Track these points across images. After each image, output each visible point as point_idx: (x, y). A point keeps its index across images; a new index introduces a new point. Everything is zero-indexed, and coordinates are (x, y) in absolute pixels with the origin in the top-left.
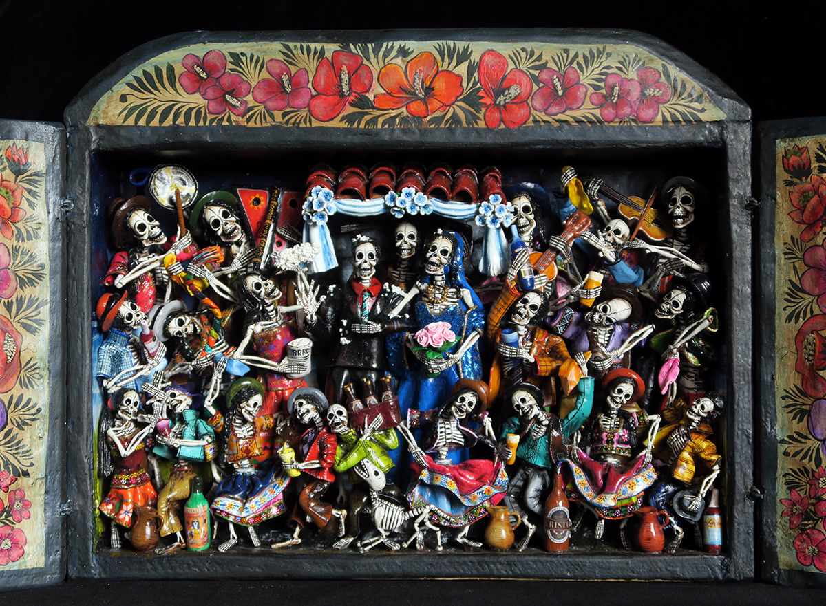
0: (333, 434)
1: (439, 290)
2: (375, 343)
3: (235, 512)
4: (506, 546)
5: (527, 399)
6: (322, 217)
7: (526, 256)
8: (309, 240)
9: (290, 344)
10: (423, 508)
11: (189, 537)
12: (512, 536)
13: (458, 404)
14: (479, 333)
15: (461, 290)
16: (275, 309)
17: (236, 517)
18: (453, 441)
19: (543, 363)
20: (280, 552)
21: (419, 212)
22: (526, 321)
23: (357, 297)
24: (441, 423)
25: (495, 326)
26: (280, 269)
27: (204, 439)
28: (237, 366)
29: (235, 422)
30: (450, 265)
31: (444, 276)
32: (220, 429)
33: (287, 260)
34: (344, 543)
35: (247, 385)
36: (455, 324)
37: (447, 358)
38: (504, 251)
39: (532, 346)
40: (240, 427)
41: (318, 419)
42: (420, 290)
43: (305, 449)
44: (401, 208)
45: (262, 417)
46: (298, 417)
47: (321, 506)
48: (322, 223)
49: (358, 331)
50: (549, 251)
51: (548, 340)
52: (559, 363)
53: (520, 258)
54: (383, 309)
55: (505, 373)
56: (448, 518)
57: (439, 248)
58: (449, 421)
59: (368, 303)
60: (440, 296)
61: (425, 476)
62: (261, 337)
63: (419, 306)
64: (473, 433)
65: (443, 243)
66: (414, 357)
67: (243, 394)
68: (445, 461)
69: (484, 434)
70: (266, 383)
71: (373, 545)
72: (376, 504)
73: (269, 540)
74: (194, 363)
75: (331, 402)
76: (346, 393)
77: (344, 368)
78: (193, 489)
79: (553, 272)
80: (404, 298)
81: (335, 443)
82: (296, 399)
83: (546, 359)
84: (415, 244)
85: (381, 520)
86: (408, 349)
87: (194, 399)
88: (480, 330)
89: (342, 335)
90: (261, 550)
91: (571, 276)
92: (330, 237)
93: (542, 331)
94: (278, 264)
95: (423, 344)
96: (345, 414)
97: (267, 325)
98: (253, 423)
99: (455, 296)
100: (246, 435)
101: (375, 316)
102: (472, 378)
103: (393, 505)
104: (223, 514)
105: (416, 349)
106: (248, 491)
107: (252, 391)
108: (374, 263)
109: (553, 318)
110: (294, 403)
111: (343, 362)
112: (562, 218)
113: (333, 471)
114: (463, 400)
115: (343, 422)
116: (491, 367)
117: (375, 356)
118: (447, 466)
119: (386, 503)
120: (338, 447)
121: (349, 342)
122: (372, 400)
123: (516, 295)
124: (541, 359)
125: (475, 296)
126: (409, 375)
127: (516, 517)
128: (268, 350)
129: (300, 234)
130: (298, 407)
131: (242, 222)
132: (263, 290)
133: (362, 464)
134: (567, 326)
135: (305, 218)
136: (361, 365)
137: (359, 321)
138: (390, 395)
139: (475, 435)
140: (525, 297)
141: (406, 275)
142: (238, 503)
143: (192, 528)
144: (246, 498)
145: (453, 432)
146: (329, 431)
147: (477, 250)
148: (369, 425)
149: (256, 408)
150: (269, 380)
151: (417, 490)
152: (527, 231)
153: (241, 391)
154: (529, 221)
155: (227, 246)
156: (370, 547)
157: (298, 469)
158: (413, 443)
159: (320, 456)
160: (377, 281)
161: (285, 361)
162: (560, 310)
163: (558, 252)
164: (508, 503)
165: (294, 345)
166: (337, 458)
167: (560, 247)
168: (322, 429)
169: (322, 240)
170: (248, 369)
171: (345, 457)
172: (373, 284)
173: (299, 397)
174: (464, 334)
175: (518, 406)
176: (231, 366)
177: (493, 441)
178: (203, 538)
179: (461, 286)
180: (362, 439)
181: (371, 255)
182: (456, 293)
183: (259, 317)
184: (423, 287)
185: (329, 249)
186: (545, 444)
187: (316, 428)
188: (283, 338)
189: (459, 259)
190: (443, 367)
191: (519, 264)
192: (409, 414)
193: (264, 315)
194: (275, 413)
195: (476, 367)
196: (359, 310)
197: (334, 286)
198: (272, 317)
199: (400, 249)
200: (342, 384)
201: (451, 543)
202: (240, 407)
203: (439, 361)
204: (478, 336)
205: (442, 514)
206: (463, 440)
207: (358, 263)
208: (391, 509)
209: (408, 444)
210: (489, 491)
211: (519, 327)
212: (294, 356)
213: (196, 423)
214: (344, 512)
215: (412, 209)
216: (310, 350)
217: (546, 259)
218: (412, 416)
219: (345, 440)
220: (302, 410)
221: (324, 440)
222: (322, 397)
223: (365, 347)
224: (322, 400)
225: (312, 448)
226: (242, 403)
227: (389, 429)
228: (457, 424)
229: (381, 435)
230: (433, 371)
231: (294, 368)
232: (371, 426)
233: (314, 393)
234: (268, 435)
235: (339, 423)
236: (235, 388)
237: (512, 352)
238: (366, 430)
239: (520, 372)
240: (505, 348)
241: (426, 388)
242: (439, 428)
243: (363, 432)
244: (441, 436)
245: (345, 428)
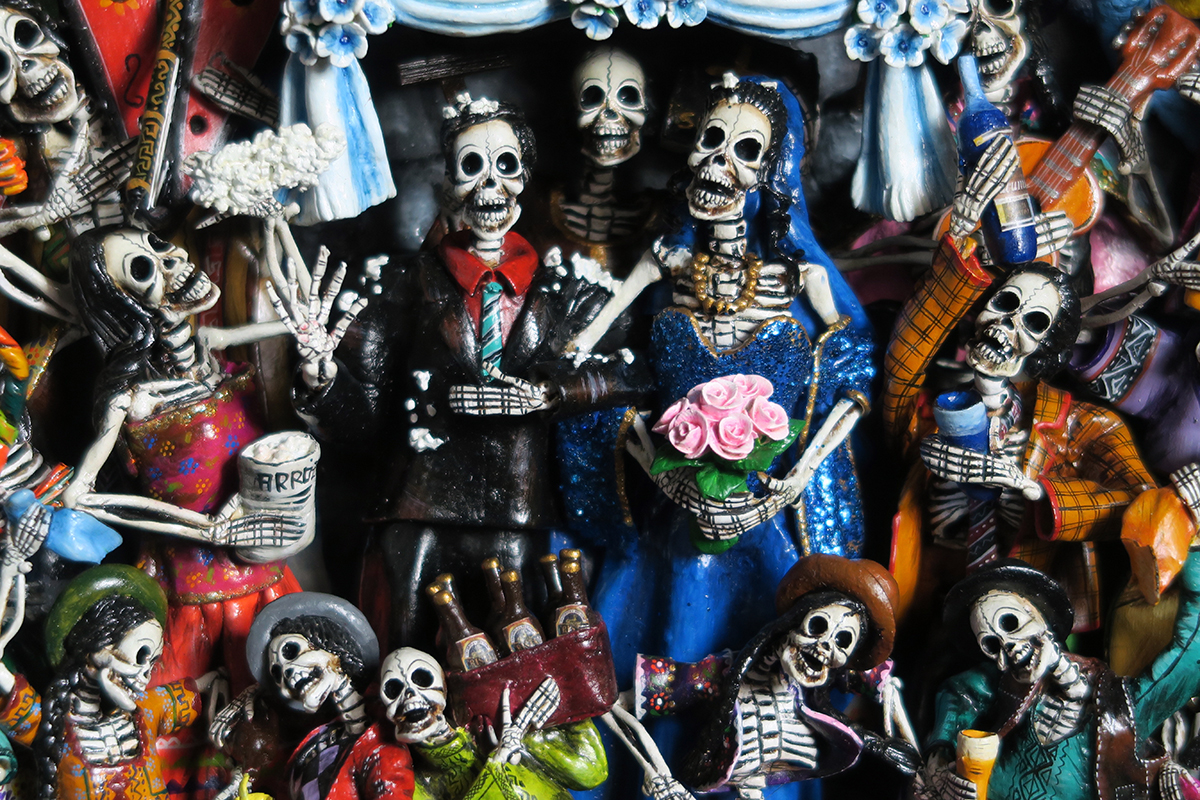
0: (398, 744)
1: (728, 269)
2: (522, 447)
5: (1022, 619)
6: (349, 38)
7: (1010, 156)
8: (302, 114)
9: (247, 452)
13: (804, 640)
14: (857, 406)
15: (802, 268)
16: (193, 339)
18: (786, 756)
19: (1069, 501)
21: (664, 21)
22: (1013, 368)
23: (463, 296)
24: (746, 701)
25: (912, 384)
26: (212, 210)
28: (83, 533)
29: (76, 712)
30: (765, 192)
31: (744, 223)
32: (30, 737)
33: (235, 183)
35: (113, 590)
36: (784, 380)
37: (763, 492)
38: (935, 141)
39: (1027, 445)
40: (92, 728)
41: (348, 698)
42: (665, 271)
43: (311, 796)
44: (606, 9)
45: (160, 691)
46: (285, 693)
48: (345, 58)
49: (470, 407)
50: (1072, 135)
51: (1078, 424)
52: (1119, 497)
53: (993, 163)
54: (547, 335)
55: (939, 531)
57: (733, 137)
58: (772, 695)
59: (500, 314)
60: (733, 290)
62: (153, 433)
63: (667, 324)
64: (849, 731)
65: (742, 120)
66: (652, 487)
67: (100, 621)
69: (881, 730)
70: (167, 576)
76: (430, 607)
77: (419, 526)
79: (1085, 205)
80: (610, 295)
81: (409, 775)
82: (274, 634)
83: (1077, 486)
84: (640, 119)
86: (632, 465)
88: (860, 397)
89: (414, 418)
91: (1138, 213)
92: (370, 104)
93: (1054, 394)
94: (203, 195)
95: (688, 448)
96: (438, 681)
97: (166, 392)
98: (135, 716)
99: (782, 289)
100: (116, 751)
101: (522, 357)
102: (837, 550)
105: (665, 465)
107: (128, 611)
108: (518, 188)
109: (1091, 352)
110: (268, 648)
111: (419, 509)
112: (1107, 27)
114: (820, 626)
115: (433, 706)
116: (895, 511)
117: (524, 487)
120: (418, 788)
121: (440, 442)
122: (524, 632)
123: (979, 284)
124: (1060, 487)
125: (842, 283)
126: (634, 546)
129: (267, 92)
130: (283, 659)
131: (76, 54)
132: (157, 283)
134: (1135, 376)
135: (291, 43)
136: (478, 515)
137: (471, 375)
138: (582, 615)
139: (856, 738)
140: (1008, 290)
141: (611, 218)
145: (785, 727)
146: (389, 733)
147: (832, 131)
148: (515, 715)
149: (147, 666)
150: (179, 568)
152: (1002, 73)
153: (92, 610)
154: (1008, 37)
155: (29, 138)
158: (658, 769)
160: (524, 243)
161: (233, 509)
162: (1113, 327)
163: (1102, 136)
165: (263, 457)
167: (1112, 123)
168: (364, 730)
169: (346, 113)
170: (116, 540)
172: (512, 250)
173: (284, 627)
174: (809, 411)
175: (994, 643)
176: (63, 531)
177: (909, 753)
179: (800, 256)
180: (497, 761)
181: (507, 160)
182: (783, 278)
183: (142, 367)
184: (677, 259)
185: (368, 144)
186: (1078, 761)
187: (340, 726)
188: (223, 433)
189: (789, 166)
190: (751, 519)
191: (990, 185)
192: (640, 671)
193: (162, 362)
194: (201, 674)
195: (845, 514)
196: (470, 340)
197: (384, 260)
198: (186, 365)
199: (592, 137)
200: (417, 576)
202: (94, 664)
203: (737, 502)
204: (855, 416)
206: (813, 752)
207: (467, 187)
209: (641, 770)
211: (987, 383)
212: (263, 494)
215: (641, 10)
216: (314, 473)
217: (1064, 162)
218: (651, 678)
219: (438, 761)
220: (297, 670)
221: (372, 764)
222: (359, 622)
223: (491, 457)
224: (358, 634)
225: (334, 790)
226: (98, 650)
227: (577, 723)
228: (797, 700)
229: (552, 742)
230: (716, 535)
231: (261, 529)
232: (522, 715)
233: (332, 611)
234: (179, 745)
235: (421, 710)
236: (75, 599)
237: (971, 467)
238: (506, 728)
239: (989, 525)
240: (947, 453)
241: (691, 588)
242: (739, 717)
243: (499, 735)
244: (746, 743)
245: (439, 726)
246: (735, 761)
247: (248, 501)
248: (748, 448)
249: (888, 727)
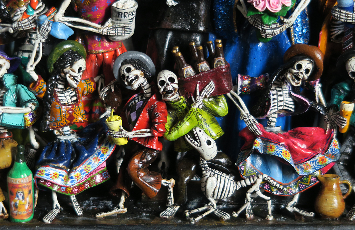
2: (203, 6)
3: (59, 181)
4: (337, 215)
9: (114, 5)
10: (256, 178)
11: (13, 208)
12: (343, 205)
13: (295, 71)
17: (61, 186)
18: (285, 108)
20: (105, 222)
24: (274, 90)
27: (26, 107)
28: (62, 30)
29: (57, 88)
32: (42, 96)
34: (171, 211)
35: (70, 48)
37: (282, 23)
40: (62, 93)
41: (146, 85)
43: (133, 117)
45: (83, 82)
46: (126, 83)
47: (150, 175)
55: (333, 37)
56: (281, 187)
58: (281, 88)
61: (258, 144)
64: (306, 101)
67: (66, 58)
68: (275, 129)
69: (315, 101)
71: (204, 215)
72: (207, 173)
74: (15, 25)
77: (168, 30)
81: (166, 111)
85: (213, 190)
86: (239, 13)
87: (12, 62)
90: (84, 220)
95: (260, 8)
98: (76, 90)
100: (70, 101)
102: (302, 42)
103: (224, 175)
104: (48, 185)
105: (251, 13)
106: (71, 159)
107: (75, 55)
111: (169, 25)
114: (300, 67)
115: (175, 89)
116: (320, 30)
117: (203, 19)
118: (277, 133)
119: (217, 172)
120: (168, 115)
121: (177, 3)
122: (204, 66)
126: (237, 39)
127: (347, 186)
128: (89, 10)
130: (125, 73)
133: (195, 133)
136: (187, 27)
138: (223, 61)
139: (308, 103)
142: (63, 173)
143: (16, 199)
144: (71, 167)
145: (285, 99)
148: (200, 92)
149: (81, 74)
150: (89, 42)
151: (249, 160)
153: (63, 55)
156: (200, 217)
157: (127, 138)
158: (245, 111)
159: (151, 124)
161: (109, 23)
164: (337, 170)
165: (120, 6)
166: (167, 126)
168: (151, 96)
170: (72, 32)
171: (175, 124)
173: (125, 62)
175: (354, 73)
176: (56, 29)
177: (324, 108)
178: (28, 210)
180: (195, 107)
190: (277, 31)
192: (239, 79)
194: (95, 77)
195: (304, 31)
201: (278, 212)
202: (64, 72)
203: (274, 26)
205: (275, 183)
206: (293, 107)
208: (223, 179)
210: (323, 160)
212: (119, 19)
213: (16, 89)
214: (172, 181)
216: (135, 12)
218: (243, 82)
219: (175, 107)
220: (130, 76)
221: (154, 107)
222: (150, 61)
223: (193, 9)
224: (149, 65)
225: (141, 115)
226: (65, 68)
227: (219, 96)
228: (289, 90)
229: (211, 101)
230: (266, 36)
231: (118, 30)
232: (203, 93)
233: (141, 57)
234: (87, 99)
235: (171, 90)
236: (58, 51)
237: (348, 17)
238: (198, 97)
239: (351, 36)
240: (340, 12)
241: (256, 53)
242: (271, 95)
243: (195, 99)
244: (273, 103)
245: (177, 95)
246: (270, 109)
247: (114, 21)
248: (280, 8)
249: (317, 99)
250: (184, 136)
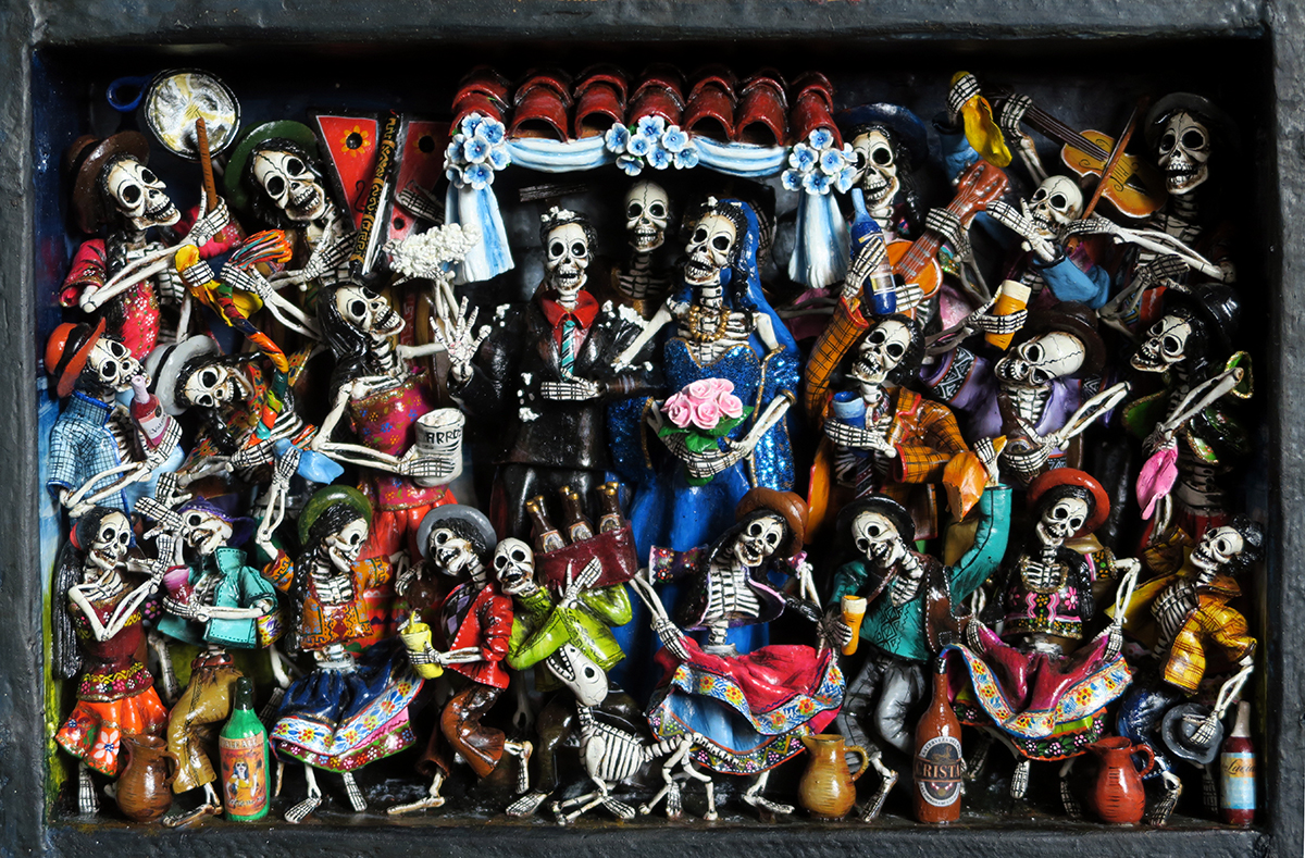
0: (505, 596)
1: (711, 315)
2: (586, 419)
3: (316, 745)
4: (839, 810)
5: (882, 529)
6: (483, 173)
7: (881, 249)
8: (457, 219)
9: (421, 420)
10: (679, 740)
11: (230, 796)
12: (851, 793)
13: (747, 538)
14: (788, 399)
15: (754, 315)
16: (392, 352)
17: (319, 755)
18: (739, 609)
19: (913, 459)
20: (405, 822)
21: (672, 165)
22: (881, 377)
23: (551, 329)
24: (715, 575)
25: (820, 386)
26: (402, 275)
27: (255, 606)
28: (319, 465)
29: (315, 573)
30: (733, 267)
31: (720, 288)
32: (287, 586)
33: (415, 258)
34: (527, 804)
35: (339, 500)
36: (742, 382)
37: (727, 449)
38: (838, 240)
39: (892, 425)
40: (325, 582)
41: (476, 567)
42: (674, 316)
43: (452, 625)
44: (637, 157)
45: (368, 562)
46: (438, 563)
47: (482, 734)
48: (483, 185)
49: (553, 396)
50: (924, 238)
51: (923, 412)
52: (944, 457)
53: (869, 253)
54: (601, 354)
55: (840, 476)
56: (729, 757)
57: (712, 235)
58: (731, 572)
59: (573, 342)
60: (712, 328)
61: (683, 677)
62: (365, 407)
63: (672, 347)
64: (777, 594)
65: (719, 225)
67: (331, 518)
68: (723, 647)
69: (799, 596)
70: (375, 494)
71: (584, 810)
72: (589, 731)
73: (384, 798)
74: (236, 457)
75: (503, 533)
77: (525, 467)
78: (235, 703)
79: (933, 279)
80: (642, 330)
81: (510, 614)
82: (433, 529)
83: (919, 450)
84: (663, 224)
85: (598, 763)
86: (650, 431)
87: (236, 527)
88: (790, 394)
89: (522, 402)
90: (367, 819)
91: (968, 286)
92: (498, 212)
93: (910, 395)
94: (396, 266)
95: (680, 421)
96: (528, 558)
97: (374, 383)
98: (352, 574)
99: (743, 328)
100: (338, 596)
101: (585, 365)
102: (775, 486)
103: (622, 733)
104: (294, 751)
105: (666, 431)
106: (341, 705)
107: (348, 513)
108: (585, 264)
109: (932, 370)
110: (429, 536)
111: (523, 456)
112: (951, 172)
113: (505, 667)
114: (757, 530)
115: (525, 573)
116: (812, 464)
117: (587, 444)
118: (726, 657)
119: (608, 728)
120: (515, 621)
121: (537, 416)
122: (581, 530)
123: (861, 327)
124: (908, 450)
125: (781, 326)
126: (653, 481)
127: (859, 755)
128: (378, 432)
129: (440, 204)
130: (437, 544)
131: (328, 180)
132: (368, 317)
133: (562, 654)
134: (960, 384)
135: (449, 175)
136: (560, 461)
137: (556, 377)
138: (616, 520)
139: (780, 598)
140: (878, 330)
141: (647, 284)
142: (323, 729)
143: (235, 776)
144: (338, 719)
145: (738, 591)
146: (498, 591)
147: (784, 233)
148: (574, 579)
149: (357, 546)
150: (382, 489)
151: (667, 705)
152: (883, 199)
153: (326, 512)
154: (887, 179)
155: (299, 229)
156: (577, 813)
157: (438, 664)
158: (660, 614)
159: (481, 640)
160: (591, 297)
161: (412, 454)
162: (946, 354)
163: (943, 240)
164: (843, 727)
165: (430, 422)
166: (514, 643)
167: (947, 231)
168: (485, 587)
169: (483, 217)
170: (341, 470)
171: (528, 640)
172: (583, 302)
173: (439, 524)
174: (759, 402)
175: (865, 543)
176: (308, 463)
177: (815, 609)
178: (256, 797)
179: (754, 308)
180: (562, 607)
181: (578, 248)
182: (743, 321)
183: (360, 367)
184: (681, 309)
185: (497, 236)
186: (915, 616)
187: (472, 584)
188: (407, 408)
189: (749, 254)
190: (719, 465)
191: (867, 267)
192: (652, 556)
193: (371, 365)
194: (393, 552)
195: (782, 464)
196: (555, 355)
197: (507, 306)
198: (386, 367)
199: (634, 235)
200: (523, 498)
201: (734, 805)
202: (325, 544)
203: (710, 455)
204: (787, 405)
205: (717, 750)
206: (757, 607)
207: (554, 263)
208: (618, 741)
209: (651, 615)
210: (807, 706)
211: (867, 387)
212: (430, 444)
213: (239, 575)
214: (528, 746)
215: (657, 159)
216: (461, 433)
217: (919, 254)
218: (660, 560)
219: (528, 606)
220: (445, 550)
221: (488, 607)
222: (485, 523)
223: (567, 426)
224: (484, 530)
225: (465, 622)
226: (329, 536)
227: (614, 586)
228: (746, 575)
229: (598, 597)
230: (698, 474)
231: (429, 466)
232: (578, 579)
233: (469, 515)
234: (380, 595)
235: (517, 575)
236: (316, 505)
237: (852, 437)
238: (568, 587)
239: (868, 473)
240: (839, 428)
241: (686, 506)
242: (710, 584)
243: (564, 592)
244: (713, 600)
245: (528, 585)
246: (706, 611)
247: (420, 449)
248: (714, 423)
249: (803, 593)
250: (545, 660)
